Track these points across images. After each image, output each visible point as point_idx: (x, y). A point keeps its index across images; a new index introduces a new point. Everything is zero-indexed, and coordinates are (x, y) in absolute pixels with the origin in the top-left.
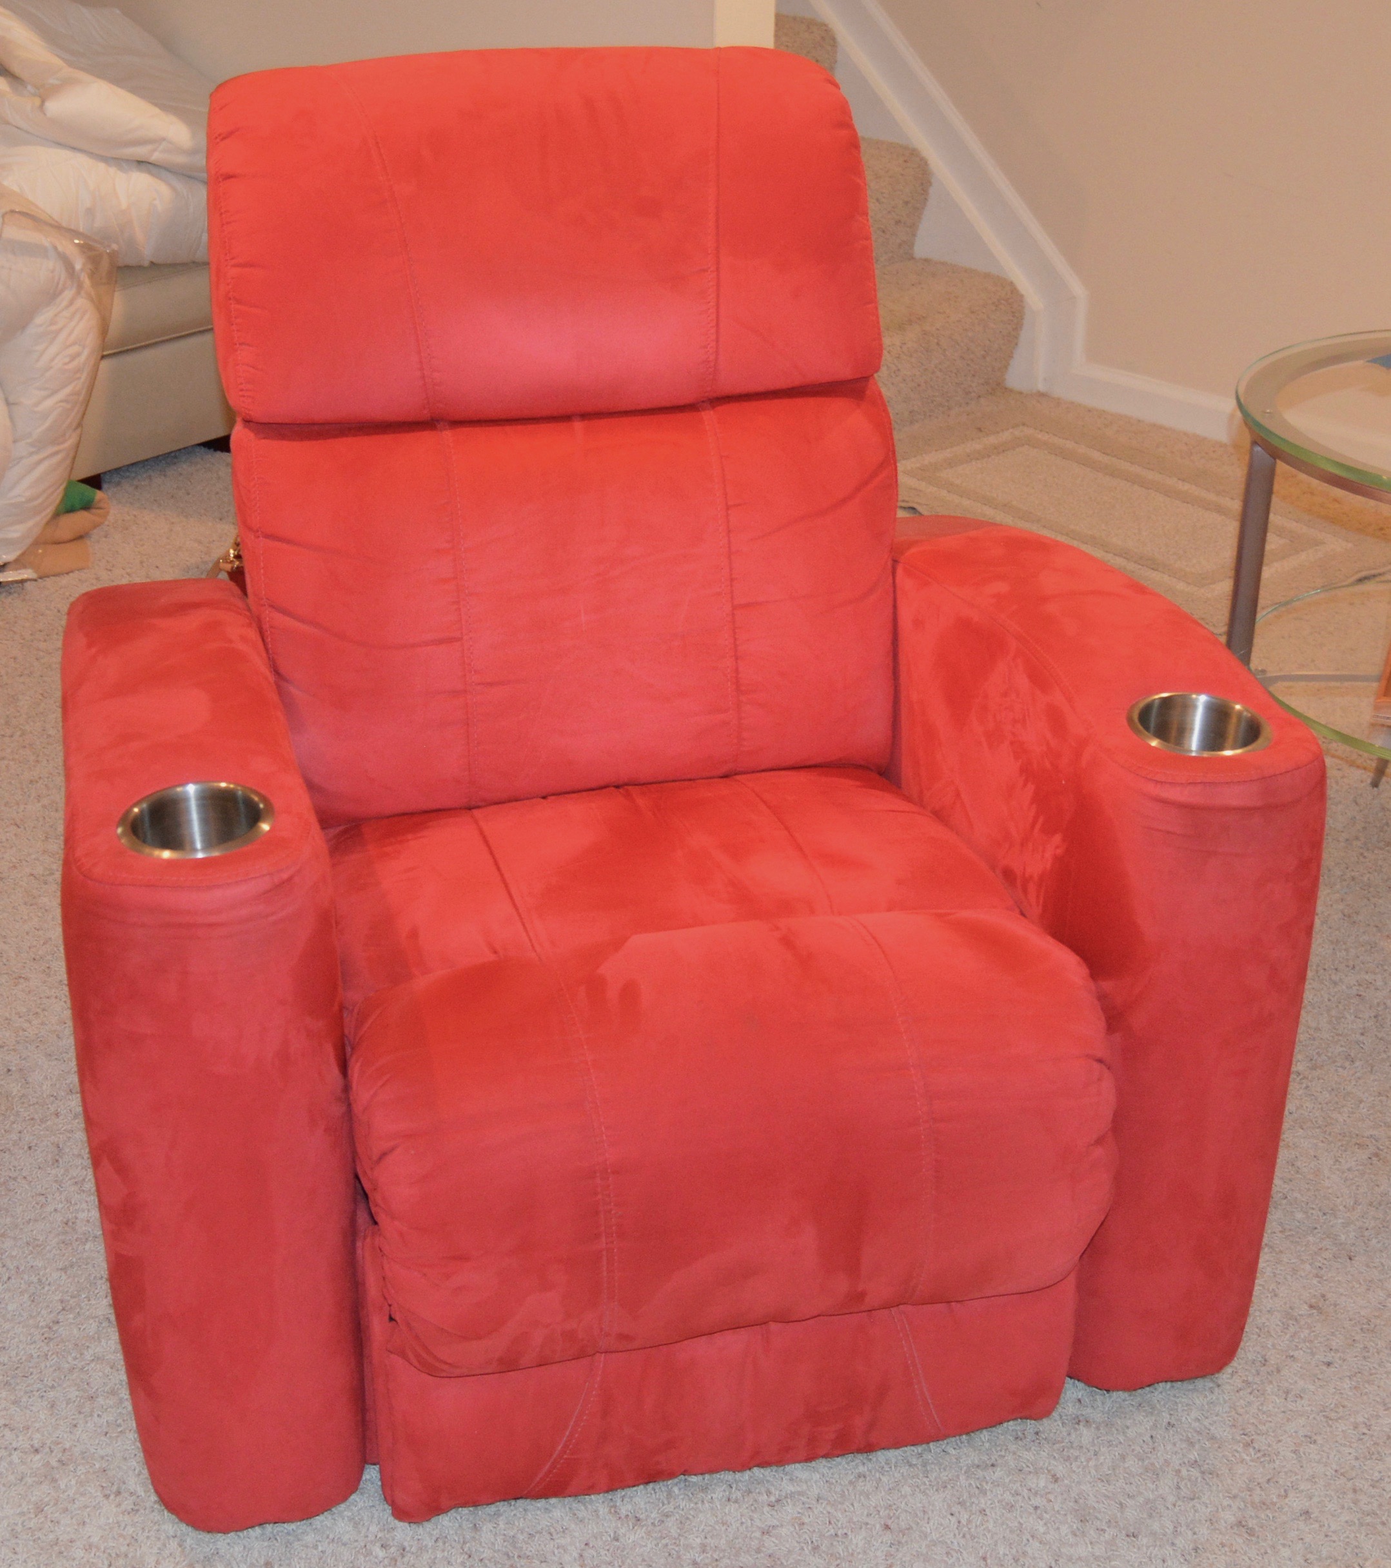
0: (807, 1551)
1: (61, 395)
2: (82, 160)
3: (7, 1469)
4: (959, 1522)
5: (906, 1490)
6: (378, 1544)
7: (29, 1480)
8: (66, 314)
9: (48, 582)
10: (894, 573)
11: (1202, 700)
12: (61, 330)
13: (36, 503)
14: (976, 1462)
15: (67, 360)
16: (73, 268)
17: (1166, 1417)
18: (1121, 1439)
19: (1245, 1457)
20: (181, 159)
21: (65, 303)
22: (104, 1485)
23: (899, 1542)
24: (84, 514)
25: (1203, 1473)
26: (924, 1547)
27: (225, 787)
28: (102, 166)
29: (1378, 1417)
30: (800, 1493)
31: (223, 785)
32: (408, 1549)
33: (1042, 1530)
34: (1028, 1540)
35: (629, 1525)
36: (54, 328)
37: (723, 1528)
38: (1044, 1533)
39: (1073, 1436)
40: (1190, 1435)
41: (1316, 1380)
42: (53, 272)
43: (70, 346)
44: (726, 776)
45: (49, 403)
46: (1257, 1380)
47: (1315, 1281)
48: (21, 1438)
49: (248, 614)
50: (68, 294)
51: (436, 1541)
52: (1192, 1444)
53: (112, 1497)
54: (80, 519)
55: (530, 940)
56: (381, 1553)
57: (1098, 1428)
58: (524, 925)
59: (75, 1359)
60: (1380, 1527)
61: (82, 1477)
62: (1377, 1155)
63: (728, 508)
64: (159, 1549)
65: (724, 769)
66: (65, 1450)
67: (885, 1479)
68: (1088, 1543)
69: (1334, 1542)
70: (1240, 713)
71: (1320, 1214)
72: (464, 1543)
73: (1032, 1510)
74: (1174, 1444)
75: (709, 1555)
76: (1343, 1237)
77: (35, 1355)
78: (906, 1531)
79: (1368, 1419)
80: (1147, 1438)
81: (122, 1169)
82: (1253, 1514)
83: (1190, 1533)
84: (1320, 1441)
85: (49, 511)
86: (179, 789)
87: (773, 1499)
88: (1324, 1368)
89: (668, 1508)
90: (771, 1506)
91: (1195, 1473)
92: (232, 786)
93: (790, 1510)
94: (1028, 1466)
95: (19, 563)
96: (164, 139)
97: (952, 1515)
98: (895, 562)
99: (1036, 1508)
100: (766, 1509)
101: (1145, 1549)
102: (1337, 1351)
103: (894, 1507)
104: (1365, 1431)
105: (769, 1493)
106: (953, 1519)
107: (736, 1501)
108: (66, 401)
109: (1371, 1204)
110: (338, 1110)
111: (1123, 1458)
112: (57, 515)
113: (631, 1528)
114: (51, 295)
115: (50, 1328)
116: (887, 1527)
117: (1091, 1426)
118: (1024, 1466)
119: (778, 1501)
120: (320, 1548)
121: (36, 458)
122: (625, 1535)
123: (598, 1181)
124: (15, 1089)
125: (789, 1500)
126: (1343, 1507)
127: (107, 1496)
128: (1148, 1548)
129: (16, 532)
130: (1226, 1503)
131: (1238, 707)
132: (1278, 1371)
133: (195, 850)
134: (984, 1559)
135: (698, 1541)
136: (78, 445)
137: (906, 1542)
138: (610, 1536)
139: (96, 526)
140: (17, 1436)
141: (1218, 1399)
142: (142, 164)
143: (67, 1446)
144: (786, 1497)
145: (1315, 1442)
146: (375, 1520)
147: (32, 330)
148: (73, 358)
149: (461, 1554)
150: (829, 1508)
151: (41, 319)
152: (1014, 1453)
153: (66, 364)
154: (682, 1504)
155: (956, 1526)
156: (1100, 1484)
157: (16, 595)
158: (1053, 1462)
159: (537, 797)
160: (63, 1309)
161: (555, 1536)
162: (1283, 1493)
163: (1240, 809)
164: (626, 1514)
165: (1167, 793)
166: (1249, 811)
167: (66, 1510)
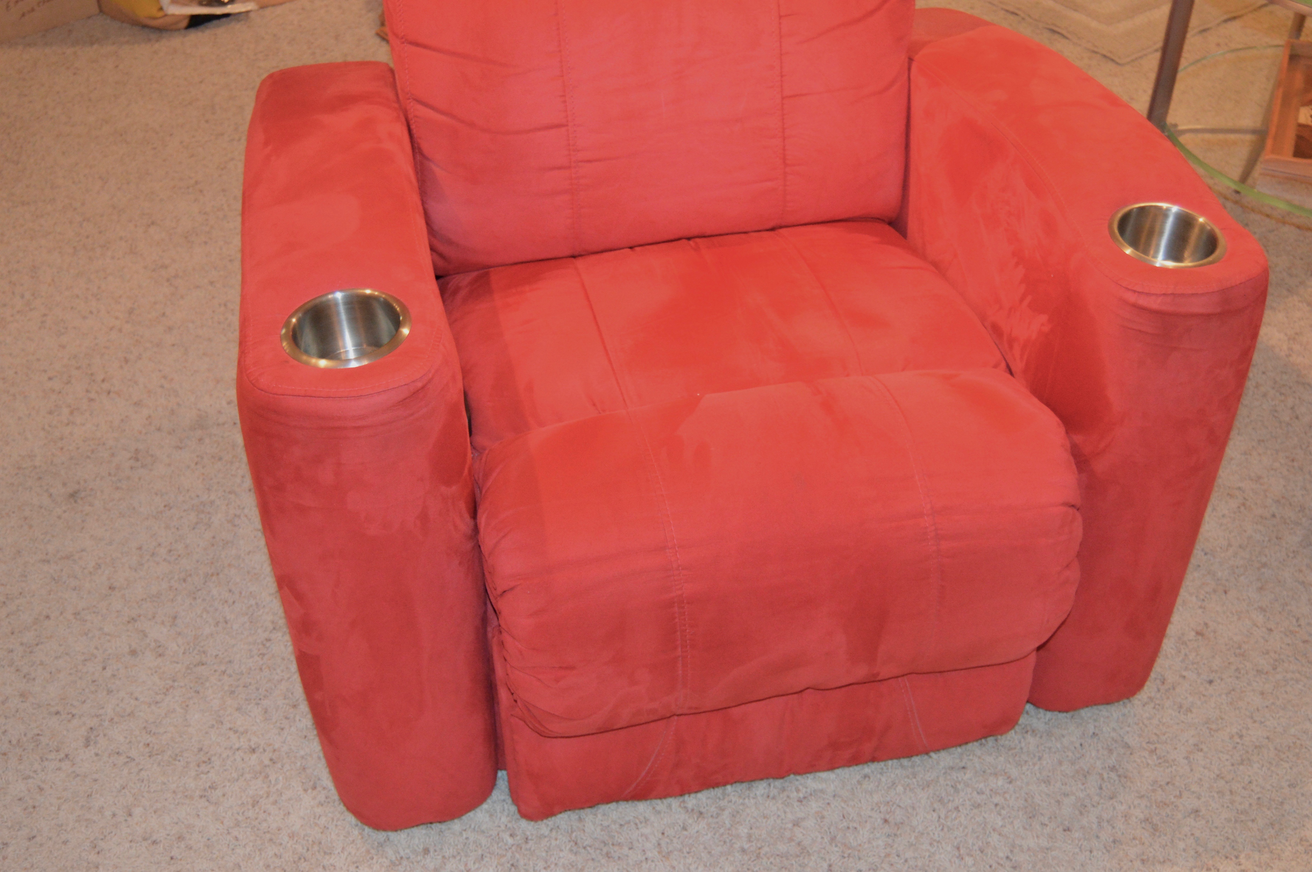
0: (826, 840)
3: (231, 766)
4: (939, 817)
5: (900, 789)
6: (508, 833)
7: (248, 776)
10: (909, 69)
14: (951, 764)
17: (1091, 729)
18: (1059, 746)
19: (1150, 762)
22: (304, 781)
23: (895, 835)
25: (1119, 776)
26: (913, 838)
27: (370, 294)
29: (1248, 729)
30: (822, 791)
31: (368, 292)
32: (530, 837)
33: (1000, 824)
34: (990, 832)
35: (694, 818)
37: (764, 821)
38: (1002, 826)
39: (1023, 745)
40: (1109, 744)
41: (1202, 697)
44: (773, 229)
46: (1158, 696)
47: (1200, 611)
48: (242, 740)
49: (396, 105)
51: (551, 830)
52: (1111, 751)
53: (310, 791)
55: (622, 393)
56: (510, 841)
57: (1041, 737)
58: (617, 379)
59: (283, 671)
60: (1250, 824)
61: (288, 773)
62: (1244, 505)
63: (780, 17)
64: (345, 836)
65: (771, 224)
66: (274, 751)
67: (883, 779)
68: (1035, 835)
69: (1216, 836)
70: (1202, 227)
71: (1203, 554)
72: (572, 832)
73: (993, 807)
74: (1098, 751)
75: (754, 844)
76: (1220, 574)
77: (253, 668)
78: (900, 825)
79: (1241, 730)
80: (1078, 745)
81: (299, 597)
82: (1156, 812)
83: (1110, 828)
84: (1205, 749)
86: (330, 296)
87: (801, 795)
88: (1207, 686)
89: (723, 803)
90: (800, 801)
91: (1113, 775)
92: (376, 293)
93: (814, 806)
94: (989, 769)
97: (934, 811)
98: (911, 60)
99: (996, 805)
100: (796, 804)
101: (1077, 842)
102: (1216, 672)
103: (891, 803)
104: (1238, 740)
105: (798, 790)
106: (935, 815)
107: (774, 798)
109: (1240, 547)
110: (469, 545)
111: (1060, 763)
113: (696, 819)
115: (264, 645)
116: (886, 821)
117: (1036, 735)
118: (987, 768)
119: (805, 798)
120: (465, 836)
122: (691, 825)
123: (676, 609)
125: (813, 797)
126: (1223, 806)
127: (306, 791)
128: (1079, 840)
130: (1136, 802)
131: (1201, 220)
132: (1174, 689)
134: (958, 848)
135: (746, 831)
137: (900, 834)
138: (680, 826)
140: (239, 738)
141: (1129, 712)
143: (276, 746)
144: (811, 795)
145: (1201, 750)
146: (506, 813)
149: (569, 841)
150: (843, 805)
152: (979, 757)
154: (734, 799)
155: (937, 820)
156: (1043, 785)
158: (1008, 766)
159: (626, 248)
161: (640, 826)
162: (1178, 793)
163: (1202, 315)
164: (693, 810)
165: (1143, 301)
166: (1208, 317)
167: (275, 802)
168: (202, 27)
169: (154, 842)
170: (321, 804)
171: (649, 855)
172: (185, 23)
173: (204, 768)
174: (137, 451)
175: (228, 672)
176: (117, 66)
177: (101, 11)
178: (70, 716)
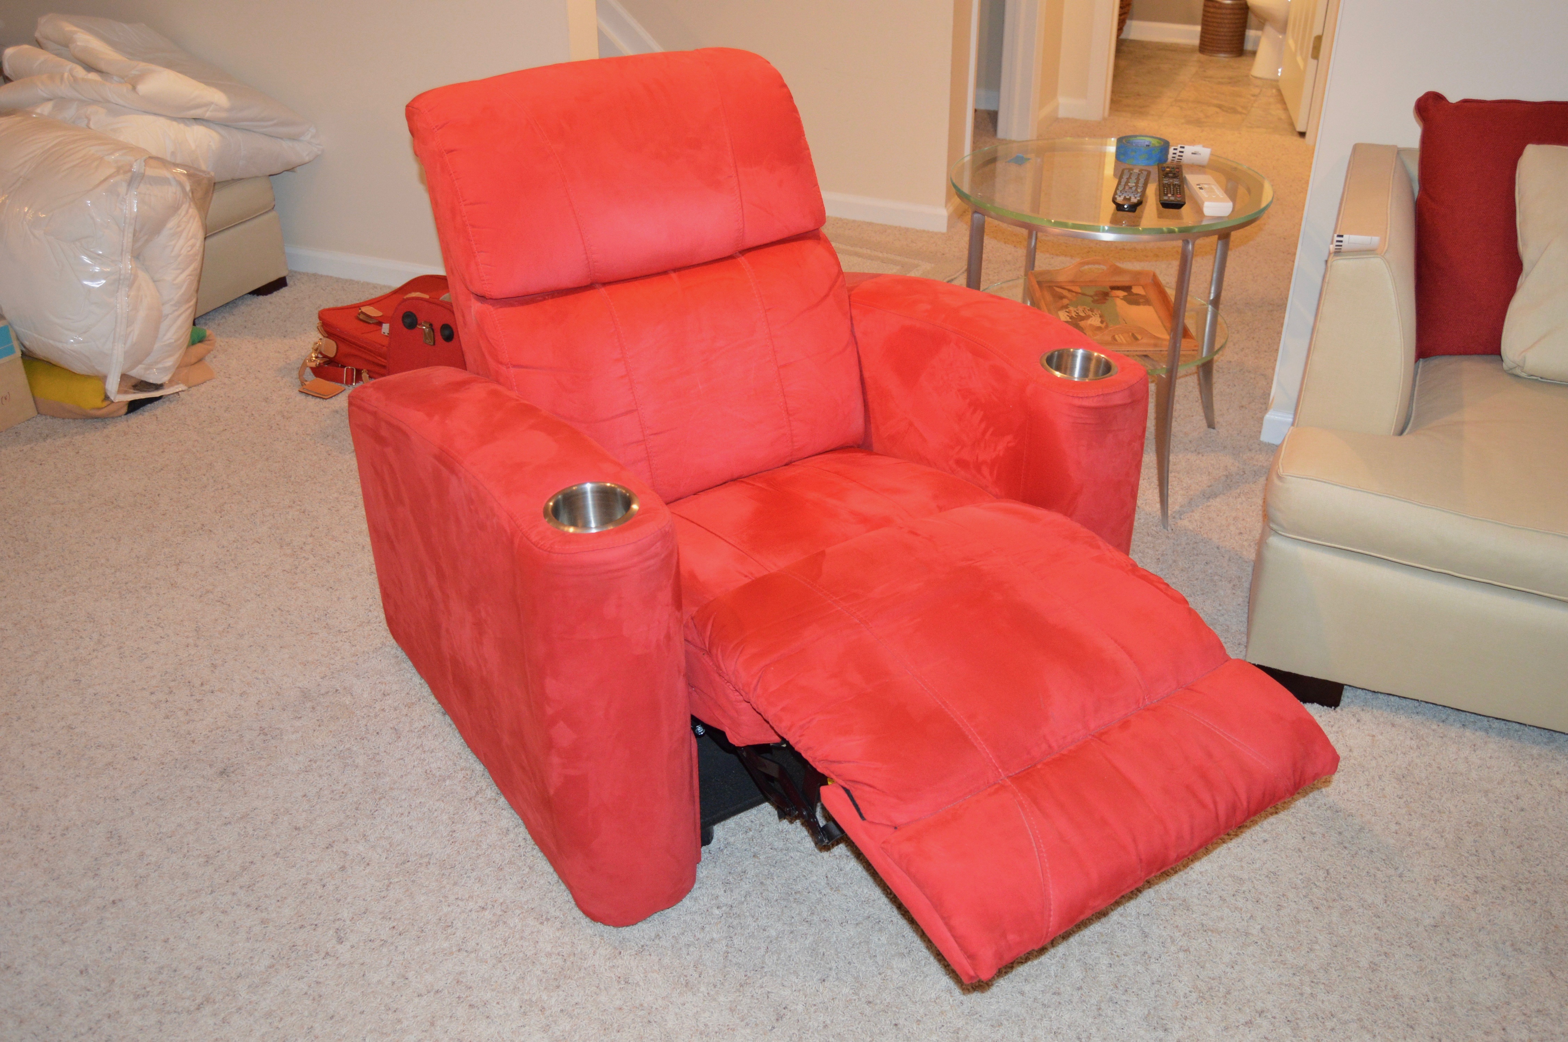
1: (187, 272)
2: (162, 121)
8: (185, 219)
9: (194, 390)
11: (1080, 352)
12: (184, 229)
13: (179, 342)
15: (189, 249)
16: (185, 189)
20: (223, 115)
21: (183, 213)
24: (200, 345)
28: (175, 123)
36: (179, 229)
42: (175, 193)
43: (189, 240)
45: (183, 276)
50: (185, 207)
53: (545, 923)
54: (199, 348)
70: (1098, 357)
85: (185, 346)
95: (172, 382)
96: (212, 103)
108: (190, 275)
112: (188, 347)
114: (175, 209)
121: (177, 313)
124: (347, 700)
127: (542, 923)
129: (170, 362)
133: (591, 528)
136: (197, 302)
139: (209, 351)
142: (197, 120)
147: (166, 232)
148: (193, 246)
151: (171, 224)
153: (189, 251)
157: (175, 402)
160: (453, 823)
163: (1121, 405)
164: (840, 856)
165: (1086, 403)
166: (1124, 406)
167: (522, 938)
168: (139, 411)
169: (437, 992)
170: (558, 930)
171: (824, 892)
172: (125, 410)
173: (449, 931)
174: (262, 729)
175: (432, 862)
176: (78, 453)
177: (38, 413)
178: (314, 926)
